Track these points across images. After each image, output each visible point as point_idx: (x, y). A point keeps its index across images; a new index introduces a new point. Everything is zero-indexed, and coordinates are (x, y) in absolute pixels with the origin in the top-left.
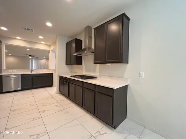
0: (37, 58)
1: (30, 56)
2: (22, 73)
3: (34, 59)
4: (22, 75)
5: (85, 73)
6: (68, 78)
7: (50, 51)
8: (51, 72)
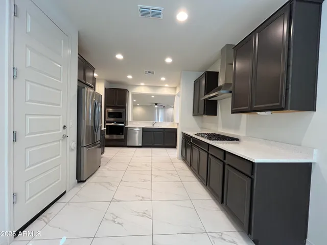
0: (164, 107)
1: (156, 104)
2: (144, 127)
3: (161, 108)
4: (143, 128)
5: (221, 131)
6: (191, 137)
7: (175, 95)
8: (175, 127)
